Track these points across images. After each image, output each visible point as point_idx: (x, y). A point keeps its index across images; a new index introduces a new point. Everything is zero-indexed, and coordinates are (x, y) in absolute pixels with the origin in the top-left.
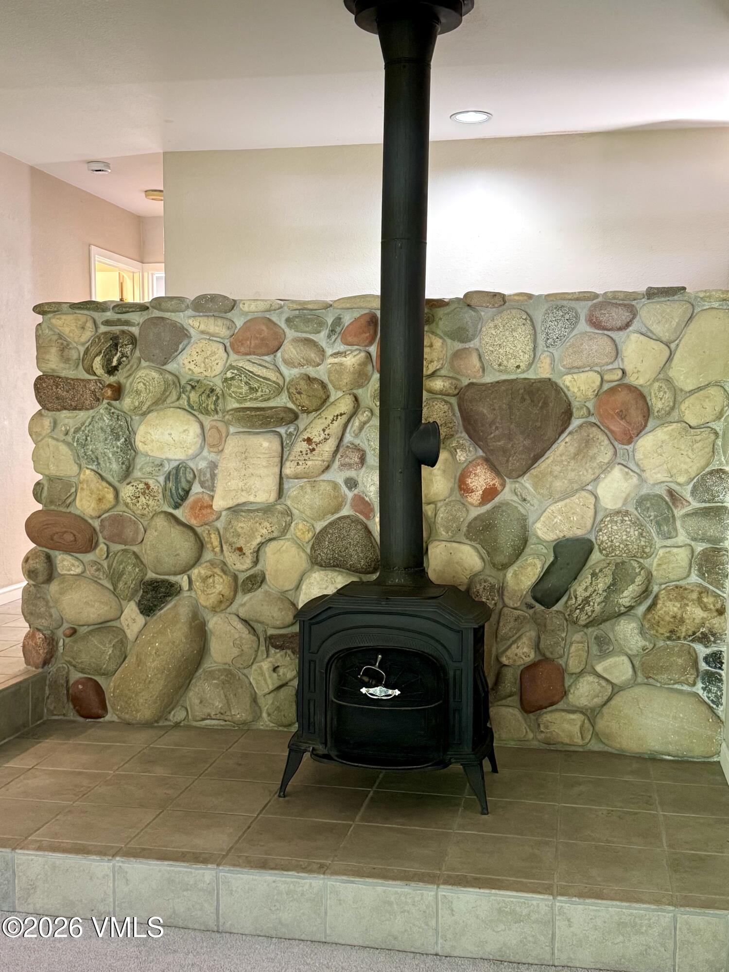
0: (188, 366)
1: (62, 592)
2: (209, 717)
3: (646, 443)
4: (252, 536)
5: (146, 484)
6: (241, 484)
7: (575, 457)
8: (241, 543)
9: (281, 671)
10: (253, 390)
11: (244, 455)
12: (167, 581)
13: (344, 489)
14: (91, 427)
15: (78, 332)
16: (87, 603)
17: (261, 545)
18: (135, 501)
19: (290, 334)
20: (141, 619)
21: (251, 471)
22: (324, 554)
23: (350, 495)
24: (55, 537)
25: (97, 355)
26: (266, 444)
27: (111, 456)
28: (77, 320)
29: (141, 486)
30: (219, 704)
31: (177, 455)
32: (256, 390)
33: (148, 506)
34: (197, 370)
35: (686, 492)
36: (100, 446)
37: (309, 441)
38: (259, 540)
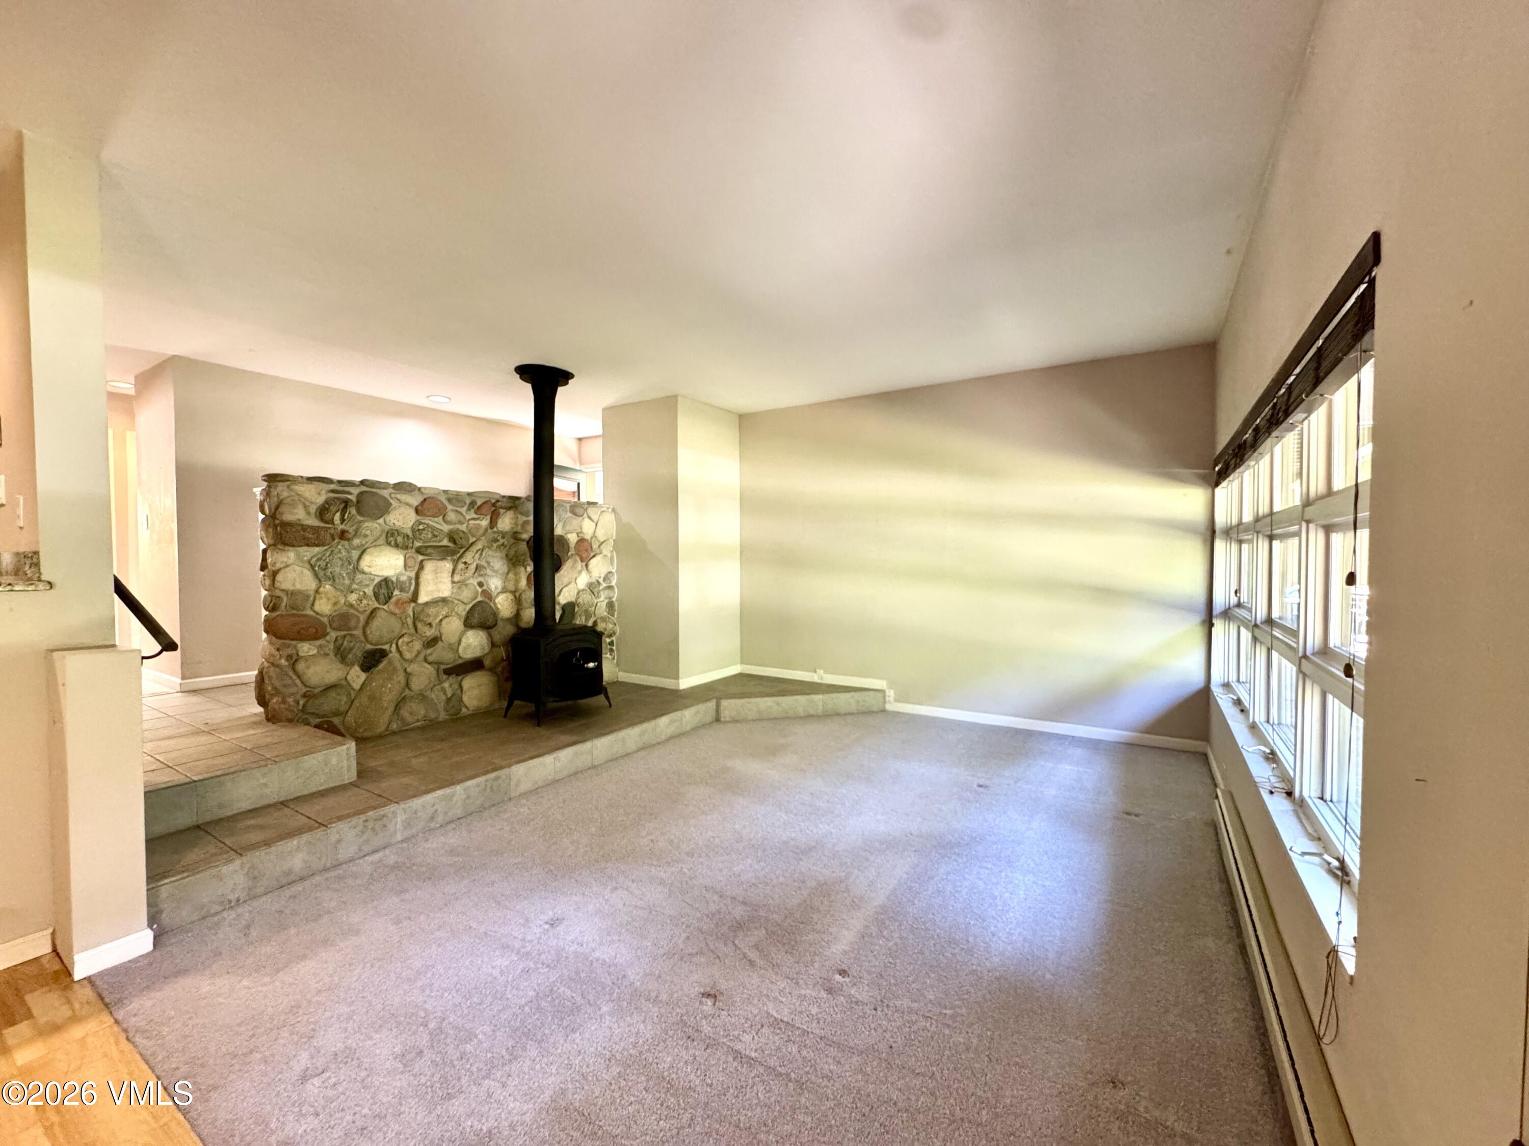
0: (393, 521)
1: (308, 667)
2: (418, 721)
3: (593, 563)
4: (436, 616)
5: (364, 592)
6: (434, 588)
7: (572, 568)
8: (430, 620)
9: (453, 686)
10: (436, 536)
11: (436, 572)
12: (381, 649)
13: (478, 588)
14: (331, 557)
15: (316, 496)
16: (328, 672)
17: (441, 621)
18: (359, 603)
19: (450, 507)
20: (363, 676)
21: (440, 580)
22: (475, 621)
23: (480, 590)
24: (302, 631)
25: (337, 512)
26: (448, 565)
27: (345, 575)
28: (317, 488)
29: (361, 593)
30: (423, 712)
31: (389, 573)
32: (437, 537)
33: (368, 605)
34: (397, 524)
35: (601, 580)
36: (338, 570)
37: (465, 563)
38: (441, 617)
